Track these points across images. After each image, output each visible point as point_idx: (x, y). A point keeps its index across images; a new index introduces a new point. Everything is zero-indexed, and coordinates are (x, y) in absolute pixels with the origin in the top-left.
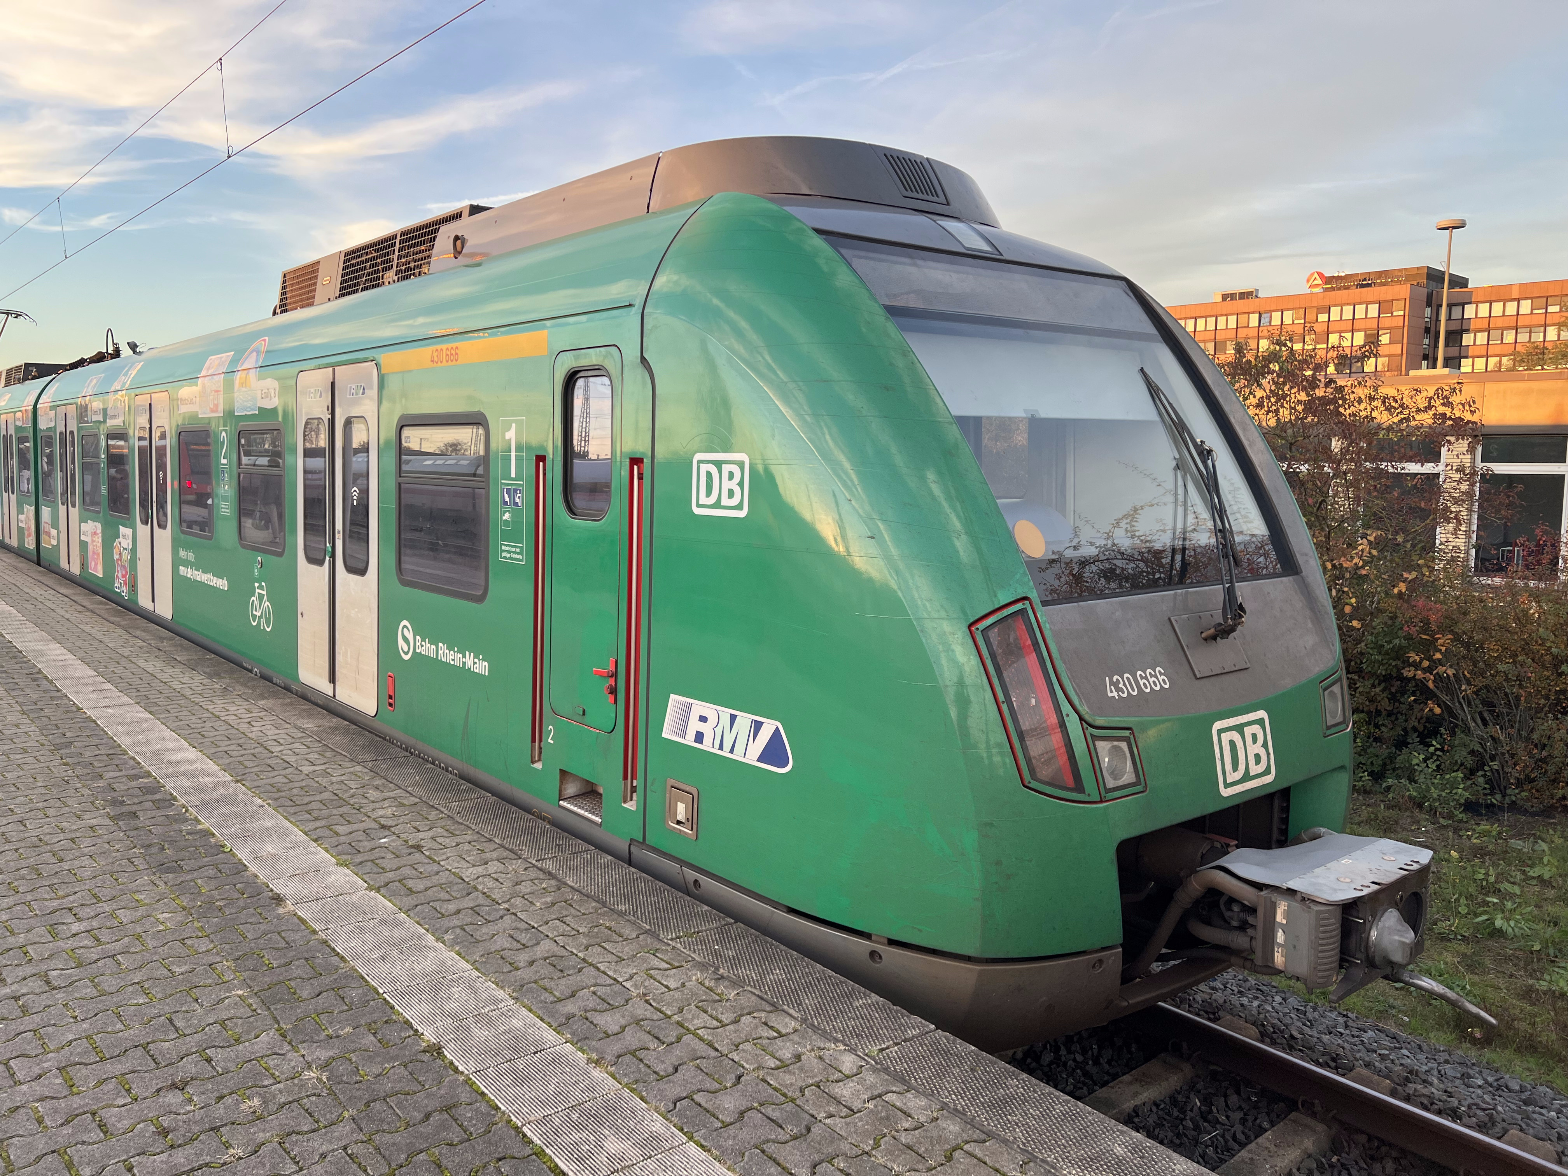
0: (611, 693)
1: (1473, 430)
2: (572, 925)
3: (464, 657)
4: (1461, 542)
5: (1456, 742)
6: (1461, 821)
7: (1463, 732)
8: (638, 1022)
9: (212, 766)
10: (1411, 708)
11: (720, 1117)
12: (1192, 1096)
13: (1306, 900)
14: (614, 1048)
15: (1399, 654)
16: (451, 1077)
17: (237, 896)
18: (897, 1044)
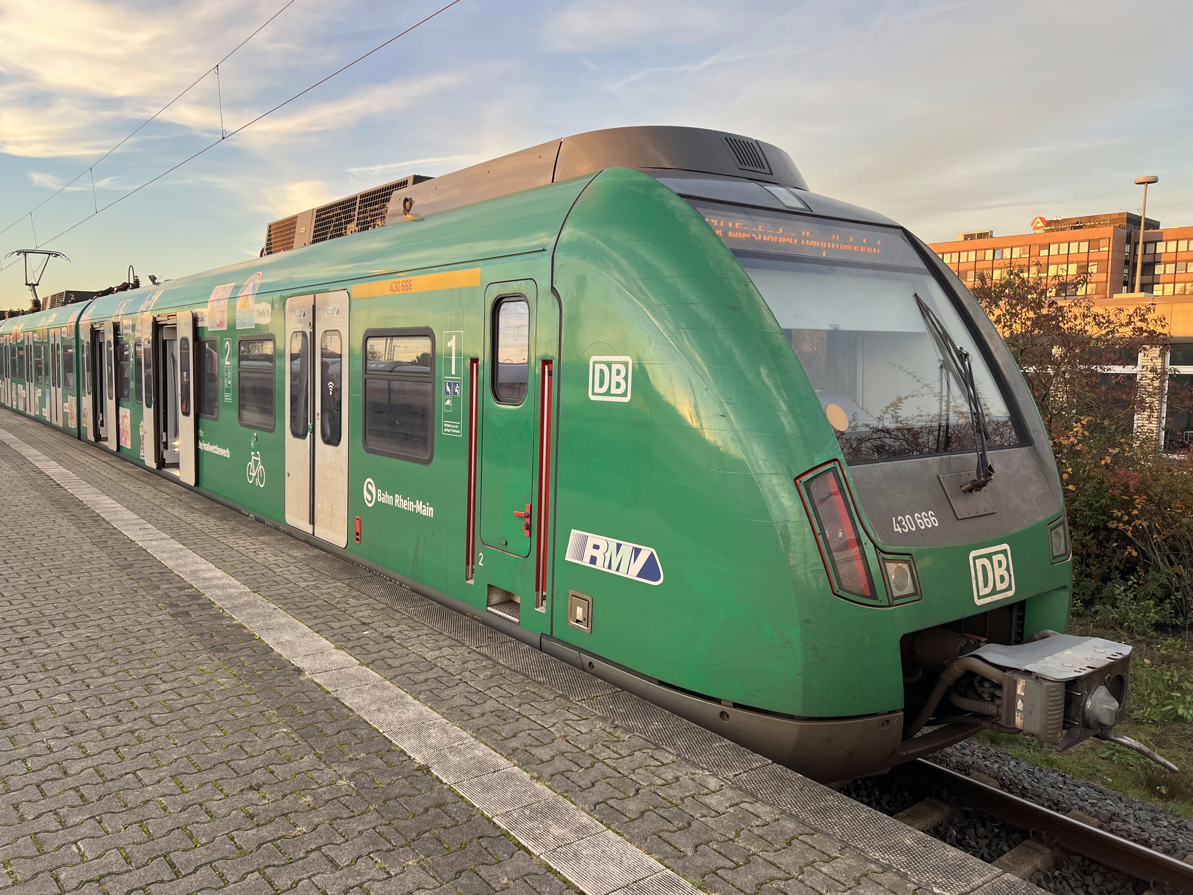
0: (527, 529)
1: (1163, 339)
2: (507, 690)
3: (415, 504)
4: (1153, 426)
5: (1149, 578)
6: (1152, 637)
7: (1154, 570)
8: (563, 754)
9: (234, 581)
10: (1114, 552)
11: (627, 815)
12: (950, 828)
13: (1039, 678)
14: (548, 770)
15: (1105, 511)
16: (438, 786)
17: (270, 668)
18: (746, 772)
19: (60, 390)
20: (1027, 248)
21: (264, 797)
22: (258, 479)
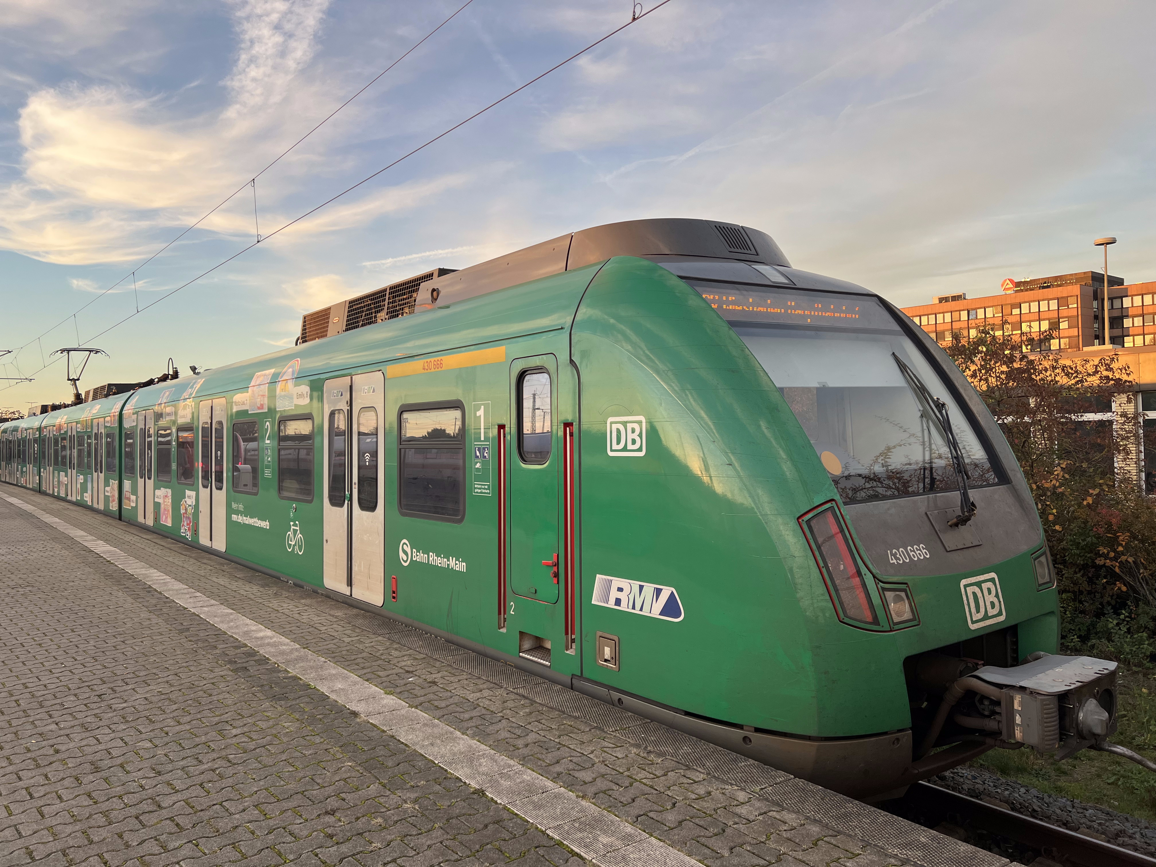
0: (555, 577)
1: (1131, 386)
2: (546, 724)
3: (448, 560)
4: (1132, 468)
5: (1140, 611)
6: (1148, 668)
7: (1144, 603)
8: (603, 776)
9: (284, 639)
10: (1104, 587)
11: (667, 824)
13: (1033, 693)
14: (591, 790)
15: (1092, 548)
16: (494, 806)
17: (328, 712)
18: (771, 786)
19: (102, 476)
20: (1000, 308)
21: (340, 821)
22: (297, 547)
